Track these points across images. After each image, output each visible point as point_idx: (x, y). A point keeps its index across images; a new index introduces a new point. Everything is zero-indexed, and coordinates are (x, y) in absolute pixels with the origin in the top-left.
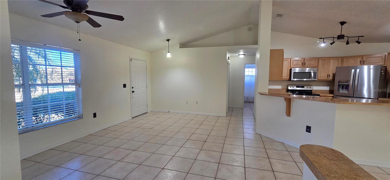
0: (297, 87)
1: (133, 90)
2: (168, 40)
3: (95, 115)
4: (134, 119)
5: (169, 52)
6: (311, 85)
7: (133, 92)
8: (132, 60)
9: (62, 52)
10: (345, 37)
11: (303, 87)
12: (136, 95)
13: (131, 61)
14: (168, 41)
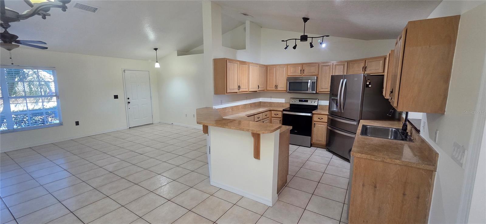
0: (300, 101)
1: (129, 101)
2: (156, 49)
3: (77, 123)
4: (131, 129)
5: (157, 62)
6: (317, 99)
7: (129, 103)
8: (126, 71)
9: (39, 70)
10: (308, 38)
11: (307, 101)
12: (134, 106)
13: (124, 72)
14: (156, 51)
